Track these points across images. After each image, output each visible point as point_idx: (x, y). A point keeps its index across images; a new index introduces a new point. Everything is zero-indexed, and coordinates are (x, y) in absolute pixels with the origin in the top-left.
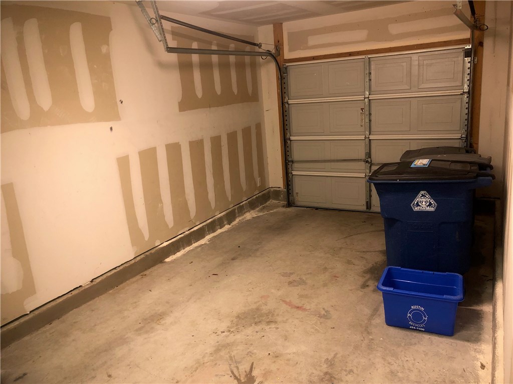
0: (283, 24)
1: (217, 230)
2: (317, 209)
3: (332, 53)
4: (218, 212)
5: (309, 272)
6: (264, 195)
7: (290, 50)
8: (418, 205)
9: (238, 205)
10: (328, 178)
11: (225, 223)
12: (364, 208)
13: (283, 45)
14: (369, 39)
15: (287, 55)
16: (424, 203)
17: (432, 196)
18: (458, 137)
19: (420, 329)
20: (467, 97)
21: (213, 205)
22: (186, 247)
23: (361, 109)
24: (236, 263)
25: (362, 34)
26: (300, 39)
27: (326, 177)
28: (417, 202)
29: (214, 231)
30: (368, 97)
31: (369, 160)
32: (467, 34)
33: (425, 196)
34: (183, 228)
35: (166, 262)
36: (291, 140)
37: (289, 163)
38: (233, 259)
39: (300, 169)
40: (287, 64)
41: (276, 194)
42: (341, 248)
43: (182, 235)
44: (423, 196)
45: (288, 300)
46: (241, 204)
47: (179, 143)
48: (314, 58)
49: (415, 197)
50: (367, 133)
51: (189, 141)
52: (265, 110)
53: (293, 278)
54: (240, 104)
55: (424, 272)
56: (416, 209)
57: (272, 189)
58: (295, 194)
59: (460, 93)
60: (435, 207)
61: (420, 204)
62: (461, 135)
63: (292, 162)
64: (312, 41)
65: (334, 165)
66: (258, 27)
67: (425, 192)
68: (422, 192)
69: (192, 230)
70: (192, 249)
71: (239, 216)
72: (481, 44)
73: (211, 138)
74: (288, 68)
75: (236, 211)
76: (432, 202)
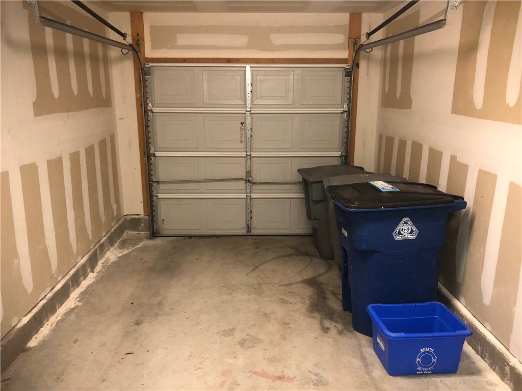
0: (144, 13)
1: (81, 283)
2: (190, 237)
3: (207, 57)
4: (80, 257)
5: (251, 323)
6: (120, 226)
7: (154, 47)
8: (400, 233)
9: (99, 244)
10: (203, 200)
11: (89, 270)
12: (244, 232)
13: (144, 41)
14: (249, 47)
15: (149, 53)
16: (406, 230)
17: (414, 223)
18: (339, 155)
19: (427, 372)
20: (347, 116)
21: (75, 249)
22: (50, 317)
23: (241, 123)
24: (146, 328)
25: (242, 40)
26: (165, 36)
27: (200, 200)
28: (399, 230)
29: (78, 285)
30: (250, 111)
31: (250, 179)
32: (344, 54)
33: (408, 223)
34: (44, 290)
35: (30, 349)
36: (155, 156)
37: (154, 184)
38: (138, 323)
39: (168, 191)
40: (151, 64)
41: (133, 223)
42: (260, 284)
43: (44, 301)
44: (405, 223)
45: (259, 370)
46: (101, 242)
47: (35, 163)
48: (184, 60)
49: (397, 224)
50: (249, 150)
51: (47, 161)
52: (118, 118)
53: (239, 336)
54: (96, 109)
55: (407, 305)
56: (398, 238)
57: (128, 218)
58: (160, 222)
59: (340, 112)
60: (417, 234)
61: (402, 232)
62: (340, 153)
63: (158, 182)
64: (182, 40)
65: (210, 185)
66: (108, 13)
67: (408, 219)
68: (405, 219)
69: (55, 290)
70: (59, 318)
71: (101, 258)
72: (358, 65)
73: (70, 154)
74: (152, 68)
75: (98, 251)
76: (414, 229)
